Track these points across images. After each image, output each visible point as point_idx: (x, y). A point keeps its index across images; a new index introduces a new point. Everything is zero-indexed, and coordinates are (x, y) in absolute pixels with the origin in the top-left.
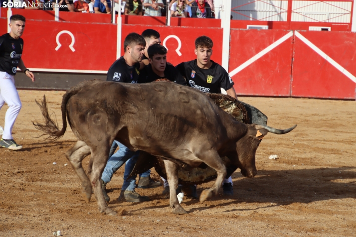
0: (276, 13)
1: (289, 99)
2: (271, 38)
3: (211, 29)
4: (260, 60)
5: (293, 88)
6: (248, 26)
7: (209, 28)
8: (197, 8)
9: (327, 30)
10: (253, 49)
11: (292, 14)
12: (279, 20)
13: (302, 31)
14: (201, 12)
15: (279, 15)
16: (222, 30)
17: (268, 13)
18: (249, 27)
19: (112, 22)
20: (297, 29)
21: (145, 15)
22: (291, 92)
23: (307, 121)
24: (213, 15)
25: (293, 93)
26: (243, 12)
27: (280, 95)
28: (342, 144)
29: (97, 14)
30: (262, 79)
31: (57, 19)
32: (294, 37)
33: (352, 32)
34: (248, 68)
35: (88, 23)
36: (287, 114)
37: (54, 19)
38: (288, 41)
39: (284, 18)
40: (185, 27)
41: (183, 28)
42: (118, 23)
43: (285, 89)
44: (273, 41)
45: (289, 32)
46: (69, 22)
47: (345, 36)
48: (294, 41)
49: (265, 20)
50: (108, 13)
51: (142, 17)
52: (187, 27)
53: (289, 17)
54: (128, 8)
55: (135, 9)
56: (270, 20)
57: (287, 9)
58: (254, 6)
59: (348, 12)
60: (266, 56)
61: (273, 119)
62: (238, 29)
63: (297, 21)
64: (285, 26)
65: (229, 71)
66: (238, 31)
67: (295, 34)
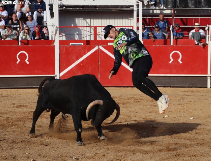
0: (87, 35)
2: (85, 50)
4: (79, 64)
6: (70, 44)
7: (46, 46)
10: (74, 58)
11: (97, 35)
12: (89, 39)
13: (104, 45)
15: (90, 36)
16: (54, 46)
20: (101, 45)
24: (48, 37)
32: (99, 50)
34: (71, 69)
38: (95, 52)
39: (93, 38)
41: (30, 46)
44: (87, 52)
45: (96, 46)
48: (100, 52)
52: (32, 46)
53: (95, 37)
57: (94, 32)
60: (83, 62)
62: (64, 46)
64: (93, 43)
65: (60, 72)
66: (64, 47)
67: (100, 48)
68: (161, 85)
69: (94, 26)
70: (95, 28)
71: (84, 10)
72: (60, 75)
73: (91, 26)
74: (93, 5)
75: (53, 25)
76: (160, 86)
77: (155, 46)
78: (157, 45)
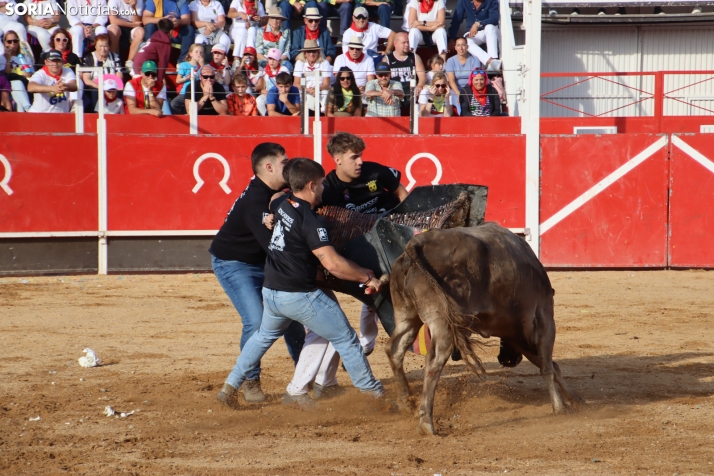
0: (632, 101)
1: (665, 271)
2: (623, 150)
3: (502, 138)
4: (602, 196)
5: (673, 250)
6: (576, 129)
7: (497, 136)
8: (470, 98)
10: (587, 174)
11: (665, 100)
12: (638, 115)
13: (687, 134)
14: (481, 103)
15: (639, 103)
16: (525, 136)
17: (615, 100)
19: (303, 132)
20: (675, 131)
21: (367, 115)
22: (670, 258)
23: (705, 315)
24: (505, 108)
25: (673, 261)
26: (565, 102)
27: (647, 266)
29: (273, 118)
30: (607, 234)
31: (193, 131)
32: (670, 148)
34: (578, 212)
35: (254, 136)
36: (662, 303)
37: (188, 131)
38: (658, 155)
39: (649, 109)
40: (448, 136)
41: (445, 138)
42: (314, 133)
43: (657, 252)
44: (628, 156)
45: (659, 137)
46: (219, 136)
48: (671, 155)
49: (609, 115)
50: (295, 115)
51: (363, 118)
52: (453, 135)
53: (659, 107)
54: (333, 102)
55: (346, 104)
56: (620, 115)
57: (653, 93)
58: (588, 87)
60: (615, 187)
61: (635, 315)
62: (555, 136)
63: (675, 114)
64: (652, 127)
65: (541, 221)
66: (556, 140)
67: (673, 141)
69: (655, 70)
70: (660, 77)
71: (625, 20)
72: (539, 230)
73: (644, 70)
74: (652, 3)
75: (520, 70)
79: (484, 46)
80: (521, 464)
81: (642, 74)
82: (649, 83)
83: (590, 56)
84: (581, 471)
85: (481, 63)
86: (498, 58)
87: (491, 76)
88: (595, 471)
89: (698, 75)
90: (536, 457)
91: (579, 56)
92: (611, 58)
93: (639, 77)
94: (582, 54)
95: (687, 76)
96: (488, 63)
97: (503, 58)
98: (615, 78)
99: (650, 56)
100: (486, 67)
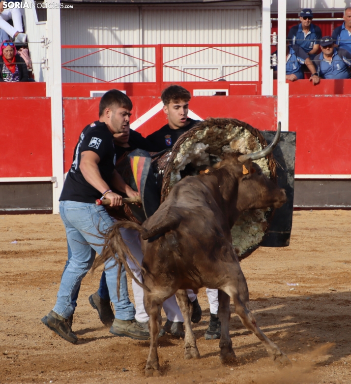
0: (136, 70)
3: (31, 100)
6: (92, 93)
8: (2, 66)
9: (224, 93)
11: (164, 69)
12: (141, 81)
14: (11, 71)
15: (142, 71)
16: (50, 98)
18: (94, 94)
24: (31, 75)
26: (81, 70)
28: (264, 282)
33: (263, 97)
39: (151, 76)
44: (136, 115)
47: (253, 103)
49: (118, 81)
53: (159, 74)
56: (127, 81)
57: (154, 62)
58: (99, 58)
59: (254, 64)
62: (75, 98)
63: (172, 80)
64: (154, 91)
65: (65, 171)
66: (76, 102)
68: (338, 204)
69: (155, 43)
70: (159, 49)
73: (146, 43)
75: (44, 42)
76: (335, 206)
77: (321, 99)
78: (327, 96)
79: (10, 22)
80: (63, 375)
81: (143, 46)
82: (151, 54)
83: (101, 31)
84: (113, 379)
85: (9, 36)
86: (24, 32)
87: (18, 47)
88: (125, 379)
89: (189, 48)
90: (75, 369)
91: (91, 31)
92: (118, 33)
93: (141, 49)
94: (94, 29)
95: (180, 48)
96: (15, 36)
97: (27, 32)
98: (122, 50)
99: (150, 32)
100: (14, 40)
